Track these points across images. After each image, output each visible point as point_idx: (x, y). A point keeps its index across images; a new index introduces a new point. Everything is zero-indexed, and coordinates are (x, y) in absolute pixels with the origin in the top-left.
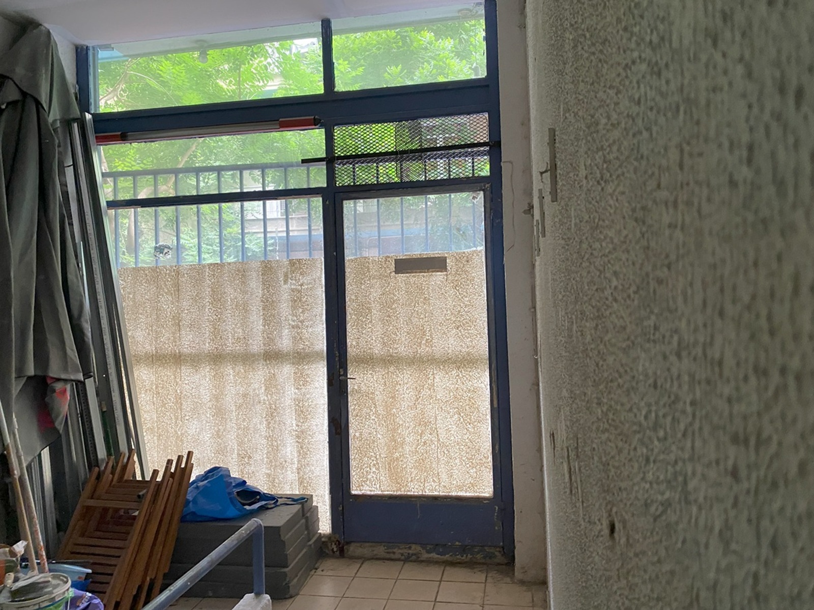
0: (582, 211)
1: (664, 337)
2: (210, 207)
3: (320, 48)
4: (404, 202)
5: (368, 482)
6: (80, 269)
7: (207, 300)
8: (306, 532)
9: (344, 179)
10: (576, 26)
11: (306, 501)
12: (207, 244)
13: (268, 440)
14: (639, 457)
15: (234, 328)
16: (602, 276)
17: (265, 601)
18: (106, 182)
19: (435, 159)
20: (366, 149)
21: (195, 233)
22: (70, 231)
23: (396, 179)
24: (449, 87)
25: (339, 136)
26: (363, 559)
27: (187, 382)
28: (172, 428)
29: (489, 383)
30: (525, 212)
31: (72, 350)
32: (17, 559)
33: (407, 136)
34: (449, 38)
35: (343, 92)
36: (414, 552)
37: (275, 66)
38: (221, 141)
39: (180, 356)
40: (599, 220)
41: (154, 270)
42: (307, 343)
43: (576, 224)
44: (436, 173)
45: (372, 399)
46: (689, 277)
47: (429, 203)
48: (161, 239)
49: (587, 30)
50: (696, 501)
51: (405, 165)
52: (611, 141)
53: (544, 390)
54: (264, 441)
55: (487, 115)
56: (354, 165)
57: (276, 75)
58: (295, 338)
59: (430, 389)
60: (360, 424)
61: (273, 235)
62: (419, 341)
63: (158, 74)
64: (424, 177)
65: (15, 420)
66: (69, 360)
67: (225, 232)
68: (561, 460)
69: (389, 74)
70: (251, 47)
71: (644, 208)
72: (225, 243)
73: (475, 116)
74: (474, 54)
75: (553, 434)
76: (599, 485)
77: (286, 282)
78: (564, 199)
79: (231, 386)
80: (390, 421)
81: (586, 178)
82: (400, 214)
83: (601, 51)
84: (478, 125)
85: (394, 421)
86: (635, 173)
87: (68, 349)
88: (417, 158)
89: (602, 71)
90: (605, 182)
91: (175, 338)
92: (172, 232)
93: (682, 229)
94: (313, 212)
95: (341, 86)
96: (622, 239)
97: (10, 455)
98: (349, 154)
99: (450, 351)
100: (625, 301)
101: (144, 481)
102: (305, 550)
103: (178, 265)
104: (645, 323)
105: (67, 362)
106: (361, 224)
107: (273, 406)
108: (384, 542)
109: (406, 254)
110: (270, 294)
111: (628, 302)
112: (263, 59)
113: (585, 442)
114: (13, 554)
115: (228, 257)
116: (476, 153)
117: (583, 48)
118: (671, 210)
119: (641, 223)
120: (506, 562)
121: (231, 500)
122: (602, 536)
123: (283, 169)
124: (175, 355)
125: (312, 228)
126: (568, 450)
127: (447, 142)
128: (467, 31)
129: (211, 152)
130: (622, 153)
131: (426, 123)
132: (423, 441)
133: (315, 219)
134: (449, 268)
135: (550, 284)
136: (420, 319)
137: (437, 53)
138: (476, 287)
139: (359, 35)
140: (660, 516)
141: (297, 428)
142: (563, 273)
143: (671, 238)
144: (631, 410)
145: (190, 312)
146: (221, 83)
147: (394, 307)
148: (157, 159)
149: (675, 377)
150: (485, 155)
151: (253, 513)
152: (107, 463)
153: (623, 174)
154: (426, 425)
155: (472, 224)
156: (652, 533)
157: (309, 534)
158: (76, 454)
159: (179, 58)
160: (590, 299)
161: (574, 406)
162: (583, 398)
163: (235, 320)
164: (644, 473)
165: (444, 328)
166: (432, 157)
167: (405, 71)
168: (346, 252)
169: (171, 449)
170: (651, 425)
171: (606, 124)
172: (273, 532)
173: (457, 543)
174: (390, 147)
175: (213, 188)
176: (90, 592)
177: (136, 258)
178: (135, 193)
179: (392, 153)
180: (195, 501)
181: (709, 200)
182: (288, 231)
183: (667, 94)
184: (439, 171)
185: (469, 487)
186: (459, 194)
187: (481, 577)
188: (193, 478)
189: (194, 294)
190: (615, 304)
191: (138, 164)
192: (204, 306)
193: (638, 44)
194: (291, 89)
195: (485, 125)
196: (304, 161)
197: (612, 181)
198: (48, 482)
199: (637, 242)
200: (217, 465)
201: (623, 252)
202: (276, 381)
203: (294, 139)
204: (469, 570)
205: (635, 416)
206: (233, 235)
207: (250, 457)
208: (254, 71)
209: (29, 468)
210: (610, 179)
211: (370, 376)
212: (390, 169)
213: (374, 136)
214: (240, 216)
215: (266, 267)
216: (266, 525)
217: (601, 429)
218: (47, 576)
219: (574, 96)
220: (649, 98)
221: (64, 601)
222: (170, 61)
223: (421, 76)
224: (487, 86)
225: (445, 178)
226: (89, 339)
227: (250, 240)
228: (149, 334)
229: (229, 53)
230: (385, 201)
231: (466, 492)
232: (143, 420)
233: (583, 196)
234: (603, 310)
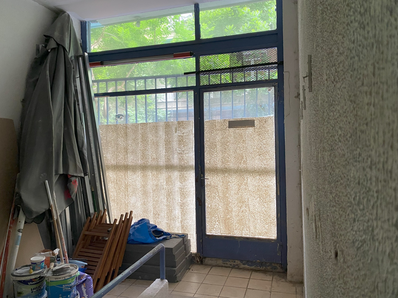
0: (324, 97)
1: (364, 159)
2: (141, 96)
3: (193, 18)
4: (234, 93)
5: (214, 229)
6: (82, 125)
7: (140, 140)
8: (185, 251)
9: (204, 81)
10: (323, 3)
11: (185, 237)
12: (139, 114)
13: (167, 207)
14: (350, 219)
15: (152, 154)
16: (334, 129)
17: (165, 283)
18: (94, 85)
19: (250, 71)
20: (215, 67)
21: (134, 109)
22: (78, 108)
23: (230, 81)
24: (258, 35)
25: (202, 61)
26: (212, 266)
27: (130, 178)
28: (123, 200)
29: (275, 183)
30: (296, 97)
31: (79, 163)
32: (55, 257)
33: (236, 60)
34: (257, 10)
35: (204, 39)
36: (237, 264)
37: (172, 27)
38: (146, 64)
39: (127, 166)
40: (333, 101)
41: (116, 126)
42: (185, 161)
43: (321, 103)
44: (250, 78)
45: (217, 189)
46: (377, 129)
47: (246, 93)
48: (118, 112)
49: (329, 5)
50: (377, 239)
51: (235, 74)
52: (339, 61)
53: (304, 187)
54: (165, 207)
55: (276, 48)
56: (209, 75)
57: (172, 32)
58: (180, 159)
59: (245, 185)
60: (211, 201)
61: (170, 109)
62: (240, 161)
63: (117, 33)
64: (244, 80)
65: (54, 194)
66: (77, 167)
67: (148, 108)
68: (312, 222)
69: (227, 29)
70: (160, 18)
71: (355, 95)
72: (148, 113)
73: (270, 49)
74: (270, 18)
75: (308, 209)
76: (330, 233)
77: (176, 132)
78: (315, 90)
79: (150, 181)
80: (225, 200)
81: (327, 80)
82: (231, 99)
83: (335, 16)
84: (272, 54)
85: (227, 200)
86: (351, 78)
87: (77, 162)
88: (240, 71)
89: (335, 26)
90: (336, 82)
91: (125, 158)
92: (123, 108)
93: (374, 106)
94: (189, 99)
95: (203, 36)
96: (344, 111)
97: (52, 210)
98: (207, 69)
99: (256, 167)
100: (345, 141)
101: (110, 224)
102: (184, 260)
103: (126, 124)
104: (355, 152)
105: (77, 169)
106: (212, 104)
107: (170, 191)
108: (222, 258)
109: (234, 118)
110: (168, 138)
111: (346, 142)
112: (166, 24)
113: (324, 212)
114: (53, 254)
115: (149, 120)
116: (270, 68)
117: (326, 14)
118: (369, 96)
119: (353, 103)
120: (282, 271)
121: (150, 235)
122: (331, 258)
123: (175, 77)
124: (125, 166)
125: (189, 106)
126: (315, 217)
127: (256, 63)
128: (267, 6)
129: (141, 70)
130: (345, 68)
131: (245, 53)
132: (242, 210)
133: (190, 101)
134: (256, 125)
135: (308, 133)
136: (240, 150)
137: (252, 18)
138: (270, 135)
139: (212, 10)
140: (360, 248)
141: (181, 201)
142: (315, 128)
143: (368, 110)
144: (346, 195)
145: (132, 146)
146: (146, 36)
147: (228, 144)
148: (117, 74)
149: (369, 179)
150: (275, 68)
151: (160, 241)
152: (94, 215)
153: (345, 78)
154: (243, 202)
155: (268, 103)
156: (356, 256)
157: (186, 252)
158: (80, 210)
159: (127, 25)
160: (328, 141)
161: (319, 194)
162: (323, 190)
163: (152, 150)
164: (353, 227)
165: (253, 155)
166: (248, 70)
167: (235, 27)
168: (205, 117)
169: (123, 210)
170: (356, 202)
171: (337, 53)
172: (169, 250)
173: (258, 261)
174: (227, 66)
175: (142, 87)
176: (86, 273)
177: (107, 120)
178: (107, 90)
179: (228, 69)
180: (133, 234)
181: (387, 91)
182: (177, 108)
183: (368, 38)
184: (251, 77)
185: (264, 234)
186: (261, 88)
187: (269, 278)
188: (132, 224)
189: (134, 138)
190: (340, 144)
191: (108, 76)
192: (138, 143)
193: (354, 13)
194: (179, 38)
195: (275, 53)
196: (185, 74)
197: (340, 82)
198: (68, 222)
199: (352, 112)
200: (144, 218)
201: (344, 117)
202: (171, 179)
203: (180, 63)
204: (264, 274)
205: (349, 199)
206: (151, 110)
207: (159, 215)
208: (162, 30)
209: (60, 215)
210: (339, 81)
211: (216, 178)
212: (227, 76)
213: (219, 60)
214: (155, 100)
215: (167, 125)
216: (166, 247)
217: (332, 205)
218: (68, 265)
219: (321, 39)
220: (359, 40)
221: (76, 277)
222: (123, 27)
223: (243, 30)
224: (277, 34)
225: (255, 80)
226: (86, 158)
227: (159, 112)
228: (113, 156)
229: (150, 22)
230: (224, 92)
231: (263, 236)
232: (110, 196)
233: (325, 89)
234: (334, 146)
